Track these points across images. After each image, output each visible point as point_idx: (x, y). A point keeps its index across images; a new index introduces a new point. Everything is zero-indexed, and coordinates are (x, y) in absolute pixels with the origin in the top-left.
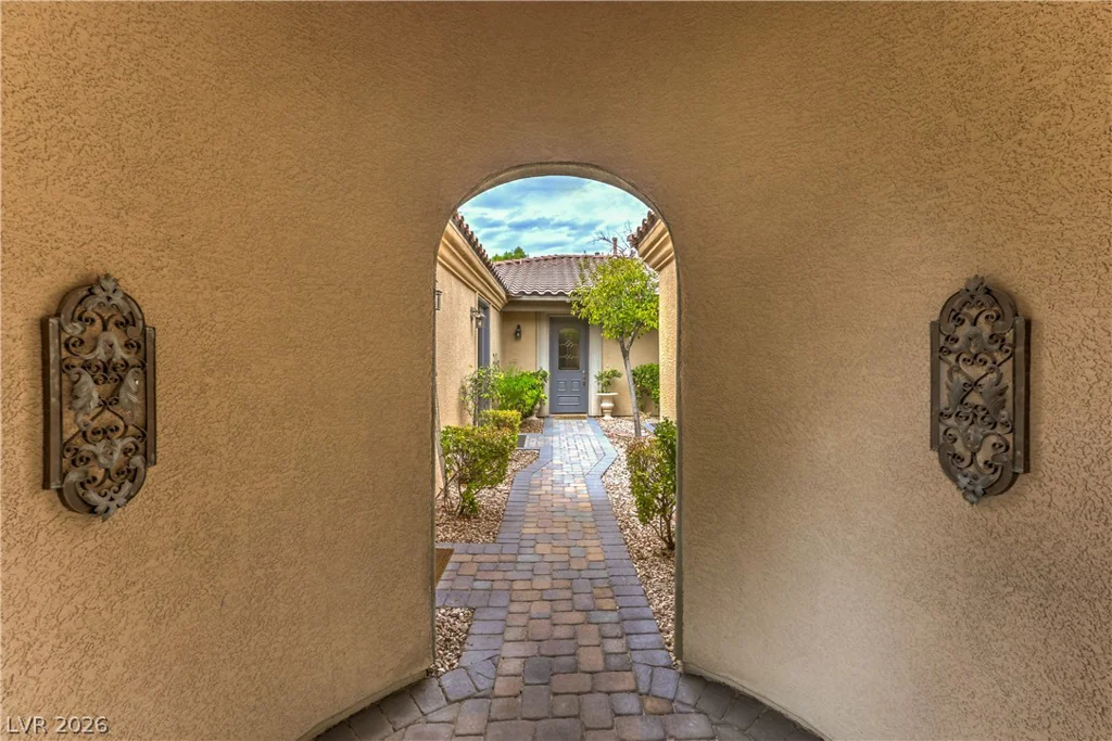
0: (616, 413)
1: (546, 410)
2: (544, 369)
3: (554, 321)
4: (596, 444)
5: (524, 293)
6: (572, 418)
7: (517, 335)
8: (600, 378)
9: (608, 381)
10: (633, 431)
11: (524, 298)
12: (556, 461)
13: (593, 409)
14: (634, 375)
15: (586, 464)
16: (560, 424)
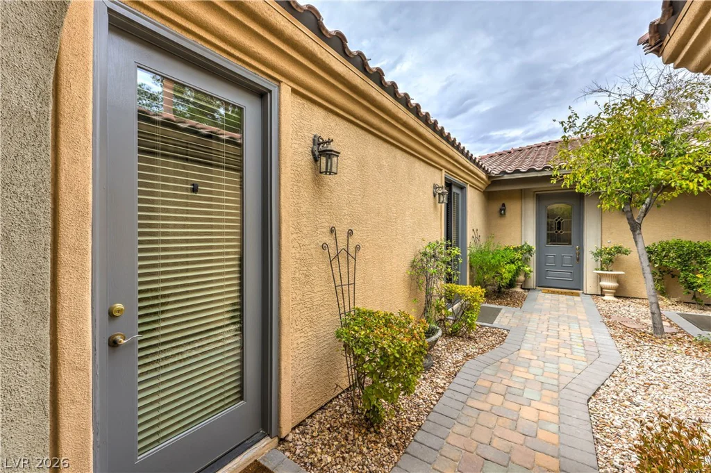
0: (620, 293)
1: (532, 282)
2: (528, 243)
3: (540, 198)
4: (587, 334)
5: (505, 173)
6: (562, 293)
7: (502, 212)
8: (599, 254)
9: (610, 259)
10: (650, 322)
11: (506, 177)
12: (525, 353)
13: (589, 284)
14: (650, 252)
15: (566, 367)
16: (544, 300)
